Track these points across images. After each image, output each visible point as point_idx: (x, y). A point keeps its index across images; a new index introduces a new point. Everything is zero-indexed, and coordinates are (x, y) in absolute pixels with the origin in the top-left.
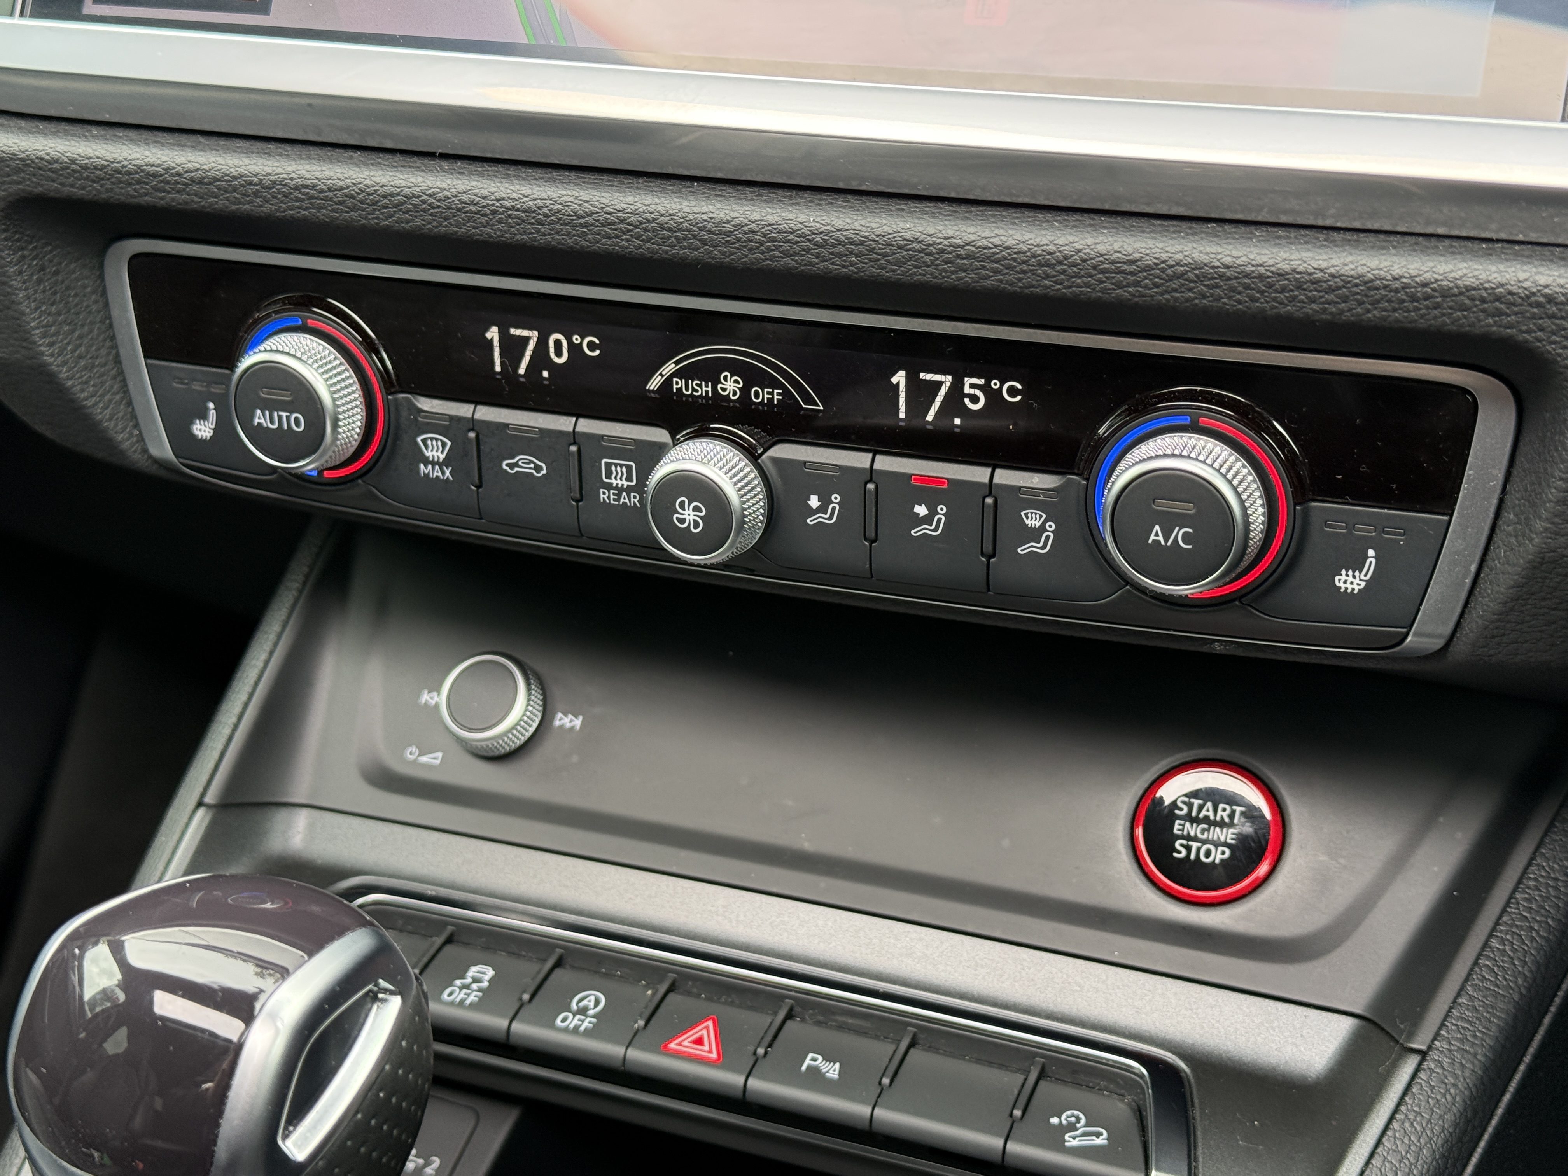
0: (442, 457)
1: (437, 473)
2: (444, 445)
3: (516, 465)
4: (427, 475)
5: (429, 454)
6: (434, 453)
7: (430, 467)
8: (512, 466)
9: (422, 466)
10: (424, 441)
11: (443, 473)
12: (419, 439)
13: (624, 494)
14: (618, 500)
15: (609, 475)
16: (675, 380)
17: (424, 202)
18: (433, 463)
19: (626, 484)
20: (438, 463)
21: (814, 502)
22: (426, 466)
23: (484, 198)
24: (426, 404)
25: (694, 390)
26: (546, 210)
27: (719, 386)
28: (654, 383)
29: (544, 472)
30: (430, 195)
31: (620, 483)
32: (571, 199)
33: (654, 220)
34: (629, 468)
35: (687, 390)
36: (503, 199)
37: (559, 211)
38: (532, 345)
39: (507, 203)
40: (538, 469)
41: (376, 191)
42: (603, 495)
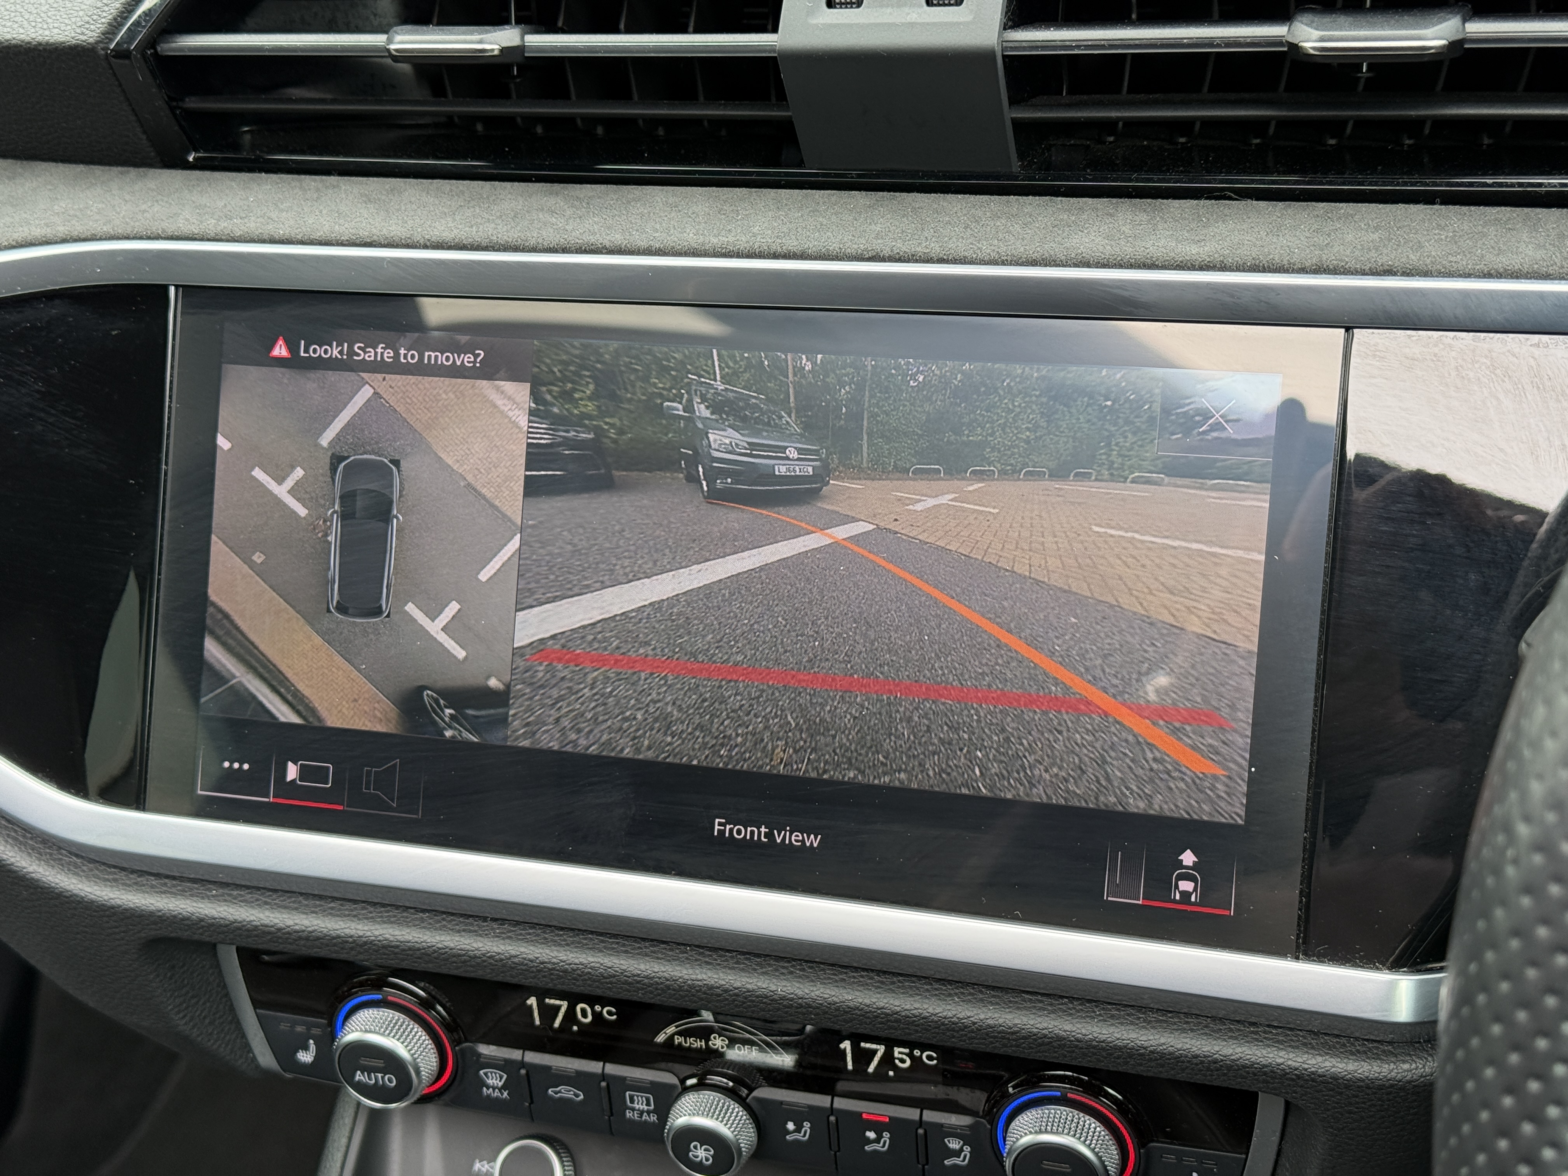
0: (500, 1084)
1: (497, 1094)
2: (501, 1078)
3: (560, 1092)
4: (488, 1096)
5: (490, 1082)
6: (494, 1081)
7: (491, 1090)
8: (556, 1093)
9: (485, 1089)
10: (486, 1074)
11: (502, 1094)
12: (481, 1072)
13: (645, 1114)
14: (641, 1117)
15: (632, 1101)
16: (676, 1037)
17: (485, 961)
18: (494, 1088)
19: (646, 1108)
20: (497, 1088)
21: (791, 1126)
22: (488, 1089)
23: (532, 961)
24: (485, 1050)
25: (691, 1043)
26: (579, 972)
27: (710, 1043)
28: (661, 1038)
29: (582, 1097)
30: (489, 957)
31: (641, 1107)
32: (598, 965)
33: (662, 983)
34: (648, 1100)
35: (686, 1042)
36: (546, 963)
37: (589, 973)
38: (563, 1010)
39: (549, 966)
40: (577, 1096)
41: (446, 952)
42: (629, 1114)
